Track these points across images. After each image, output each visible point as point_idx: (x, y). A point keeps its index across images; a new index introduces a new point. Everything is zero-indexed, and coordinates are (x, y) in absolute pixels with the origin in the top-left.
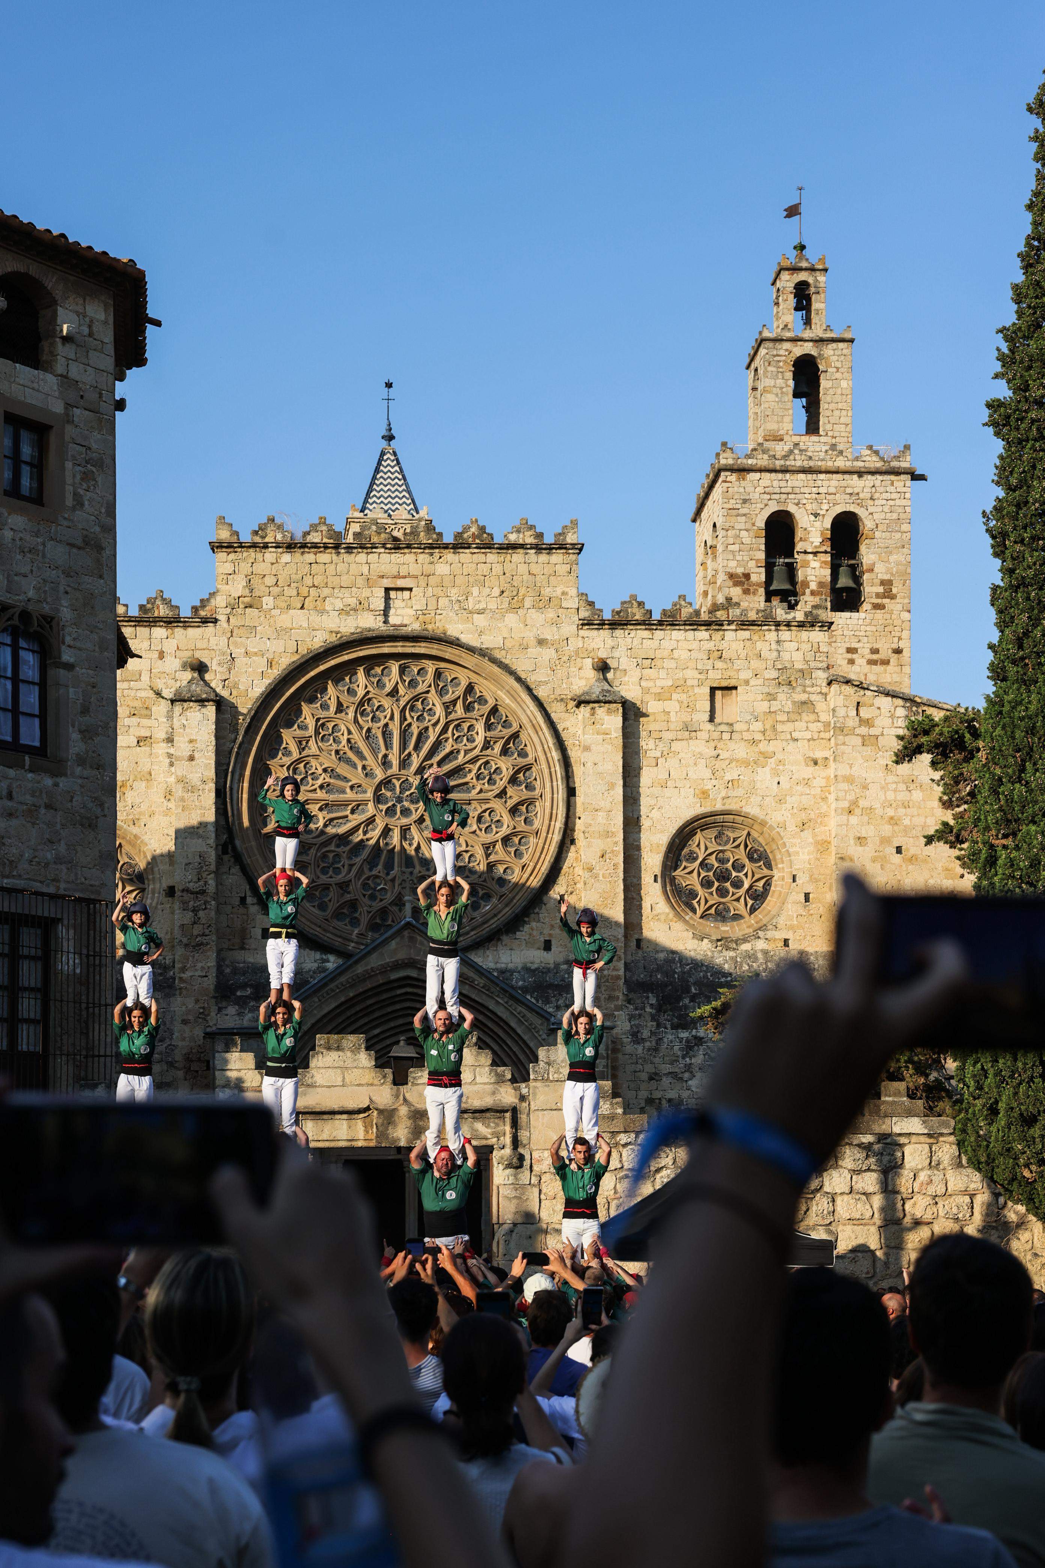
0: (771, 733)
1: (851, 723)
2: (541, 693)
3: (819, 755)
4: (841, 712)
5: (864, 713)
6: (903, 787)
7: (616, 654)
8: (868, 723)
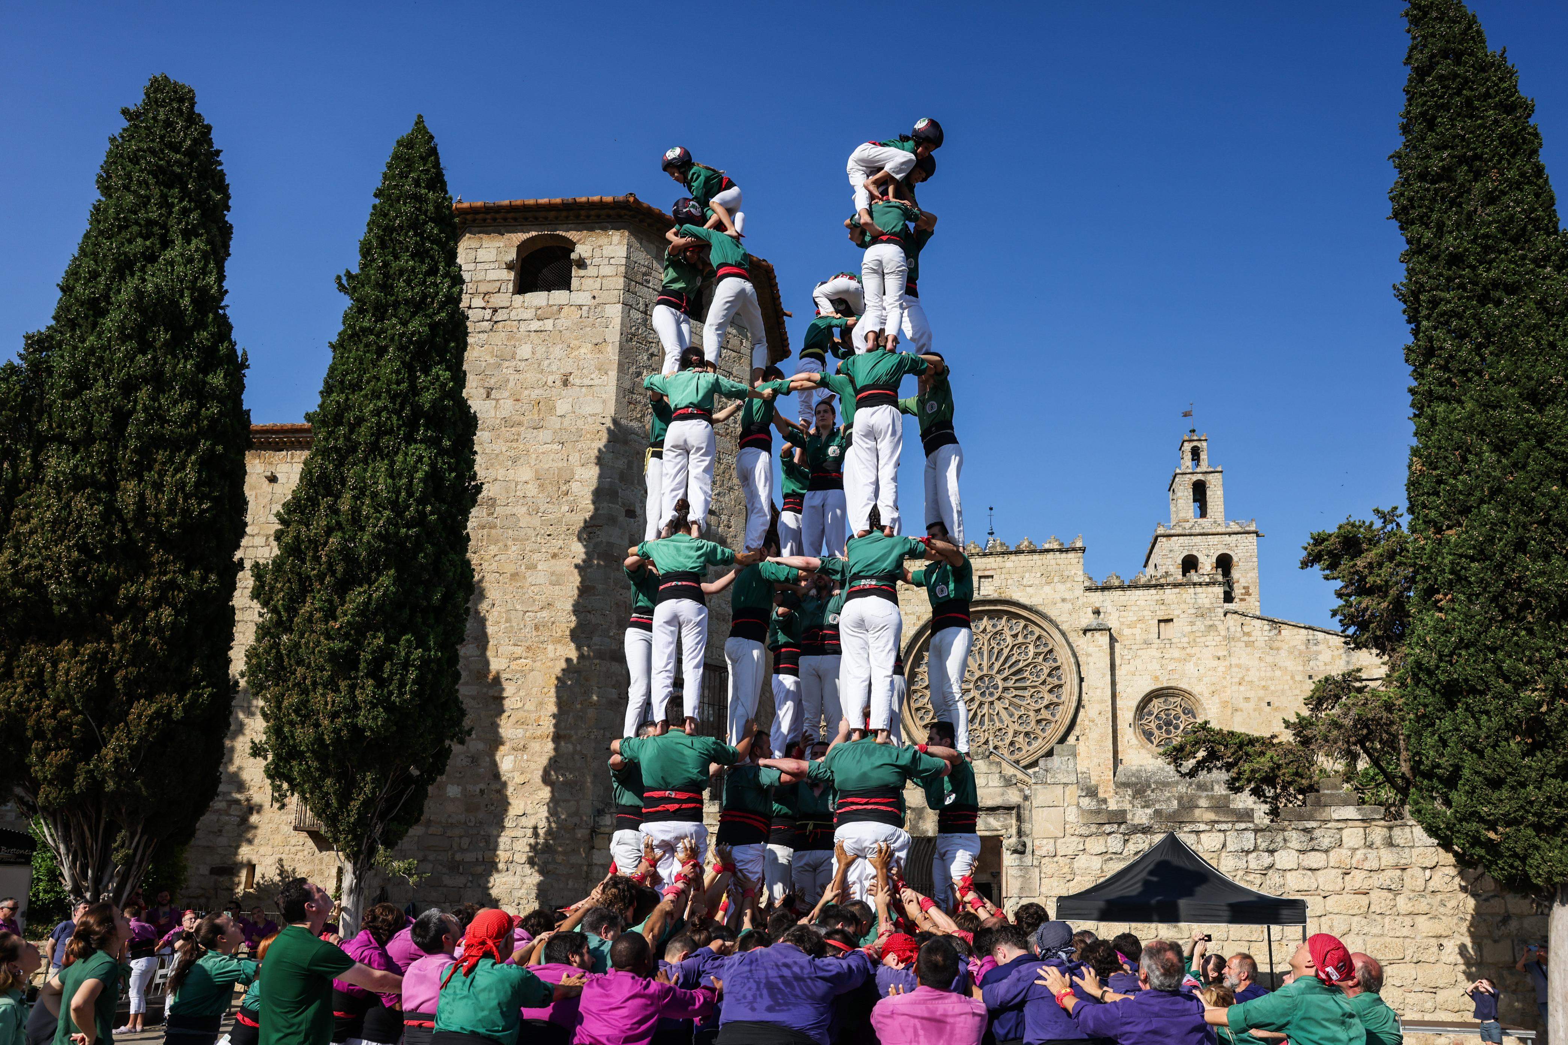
0: (1193, 643)
1: (1239, 634)
2: (1064, 627)
3: (1221, 654)
4: (1232, 629)
5: (1246, 629)
6: (1269, 669)
7: (1105, 604)
8: (1248, 634)
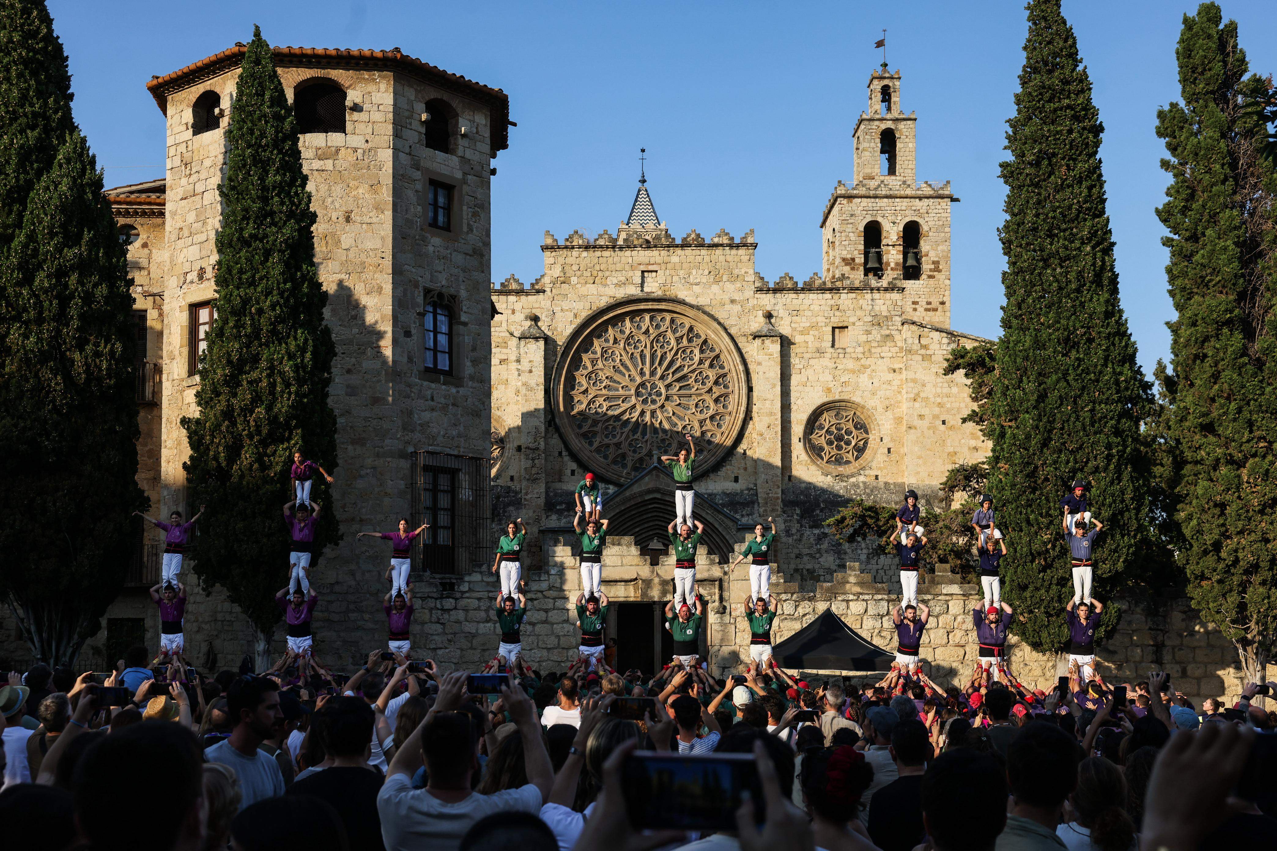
0: (868, 354)
1: (916, 347)
2: (733, 331)
3: (896, 366)
4: (910, 341)
5: (923, 341)
6: (946, 385)
7: (777, 308)
8: (925, 347)
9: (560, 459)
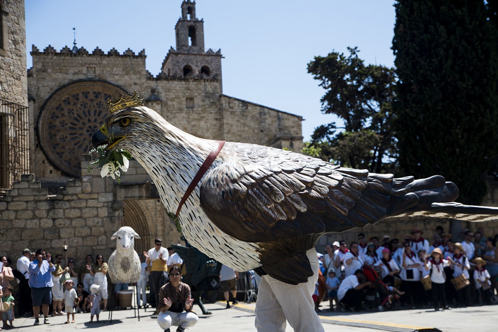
0: (204, 111)
1: (227, 108)
3: (218, 117)
4: (224, 105)
5: (231, 105)
7: (158, 88)
8: (232, 108)
9: (43, 165)
